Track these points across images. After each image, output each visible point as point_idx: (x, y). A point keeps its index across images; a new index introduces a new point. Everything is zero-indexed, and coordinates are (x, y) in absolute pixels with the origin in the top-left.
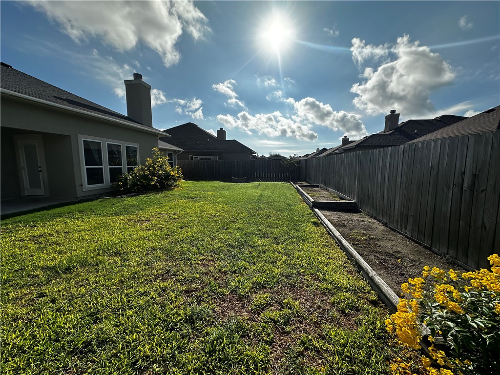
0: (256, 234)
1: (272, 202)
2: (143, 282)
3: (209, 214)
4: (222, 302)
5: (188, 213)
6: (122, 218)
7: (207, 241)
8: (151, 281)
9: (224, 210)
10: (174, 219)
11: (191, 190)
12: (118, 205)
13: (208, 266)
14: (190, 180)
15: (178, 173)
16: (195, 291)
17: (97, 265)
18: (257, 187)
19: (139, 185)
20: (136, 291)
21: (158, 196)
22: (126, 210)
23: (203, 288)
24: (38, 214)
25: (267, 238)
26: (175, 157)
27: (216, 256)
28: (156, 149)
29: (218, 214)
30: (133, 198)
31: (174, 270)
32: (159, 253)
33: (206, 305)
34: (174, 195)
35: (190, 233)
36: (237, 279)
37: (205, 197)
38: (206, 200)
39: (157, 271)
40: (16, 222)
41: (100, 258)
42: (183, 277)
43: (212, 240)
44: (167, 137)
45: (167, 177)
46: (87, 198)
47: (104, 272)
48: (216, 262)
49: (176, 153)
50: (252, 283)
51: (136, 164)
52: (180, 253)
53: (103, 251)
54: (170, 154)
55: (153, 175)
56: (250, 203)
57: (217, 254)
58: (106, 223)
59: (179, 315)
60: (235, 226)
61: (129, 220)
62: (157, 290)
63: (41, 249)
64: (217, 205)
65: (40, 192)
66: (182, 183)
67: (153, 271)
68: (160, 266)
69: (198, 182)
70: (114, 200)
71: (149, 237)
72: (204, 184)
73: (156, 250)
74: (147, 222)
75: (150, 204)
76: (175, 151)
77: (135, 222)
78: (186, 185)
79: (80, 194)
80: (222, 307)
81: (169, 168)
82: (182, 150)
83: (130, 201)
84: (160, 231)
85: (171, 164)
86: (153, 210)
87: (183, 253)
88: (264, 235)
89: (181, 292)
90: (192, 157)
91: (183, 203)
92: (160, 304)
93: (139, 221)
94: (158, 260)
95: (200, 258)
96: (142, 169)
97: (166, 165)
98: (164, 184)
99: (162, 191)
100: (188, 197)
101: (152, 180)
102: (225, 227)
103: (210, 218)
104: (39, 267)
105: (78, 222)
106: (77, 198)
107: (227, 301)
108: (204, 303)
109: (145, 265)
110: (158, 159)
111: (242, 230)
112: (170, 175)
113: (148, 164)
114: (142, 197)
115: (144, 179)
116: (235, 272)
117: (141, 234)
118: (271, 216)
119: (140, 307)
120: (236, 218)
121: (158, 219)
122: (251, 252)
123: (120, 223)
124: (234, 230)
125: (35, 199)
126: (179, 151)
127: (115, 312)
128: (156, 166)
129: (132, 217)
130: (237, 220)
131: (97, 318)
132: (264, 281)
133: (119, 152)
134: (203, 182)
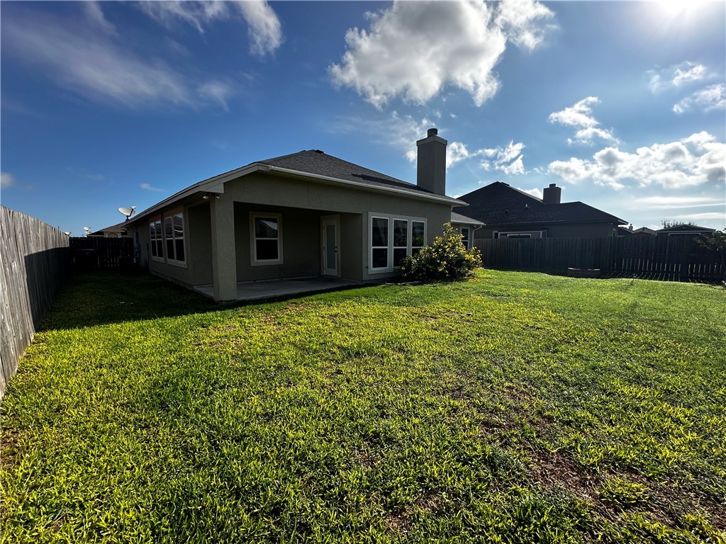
0: (619, 374)
1: (664, 321)
2: (429, 391)
3: (522, 323)
4: (543, 460)
5: (488, 317)
6: (405, 309)
7: (519, 362)
8: (439, 394)
9: (549, 321)
10: (468, 321)
11: (493, 284)
12: (401, 293)
13: (519, 399)
14: (491, 269)
15: (474, 257)
16: (497, 427)
17: (382, 357)
18: (626, 289)
19: (424, 271)
20: (422, 399)
21: (446, 288)
22: (409, 301)
23: (510, 427)
24: (333, 294)
25: (645, 386)
26: (472, 234)
27: (533, 388)
28: (449, 224)
29: (539, 325)
30: (416, 287)
31: (469, 389)
32: (449, 362)
33: (515, 452)
34: (467, 288)
35: (492, 345)
36: (573, 436)
37: (516, 296)
38: (517, 301)
39: (446, 383)
40: (318, 299)
41: (385, 351)
42: (480, 402)
43: (528, 363)
44: (463, 207)
45: (460, 262)
46: (371, 282)
47: (390, 367)
48: (533, 398)
49: (474, 228)
50: (605, 454)
51: (422, 245)
52: (477, 369)
53: (387, 342)
54: (465, 230)
55: (442, 258)
56: (606, 316)
57: (535, 387)
58: (389, 312)
59: (475, 449)
60: (572, 350)
61: (414, 314)
62: (446, 406)
63: (337, 329)
64: (537, 312)
65: (334, 272)
66: (480, 272)
67: (441, 382)
68: (450, 378)
69: (505, 272)
70: (397, 288)
71: (435, 338)
72: (514, 275)
73: (444, 356)
74: (433, 320)
75: (437, 296)
76: (472, 226)
77: (419, 317)
78: (485, 276)
79: (365, 277)
80: (542, 468)
81: (462, 251)
82: (483, 224)
83: (413, 290)
84: (448, 334)
85: (465, 244)
86: (440, 305)
87: (480, 370)
88: (638, 380)
89: (477, 420)
90: (496, 234)
91: (481, 301)
92: (449, 425)
93: (423, 316)
94: (447, 370)
95: (507, 384)
96: (429, 251)
97: (459, 246)
98: (455, 271)
99: (452, 281)
100: (488, 293)
101: (439, 265)
102: (552, 348)
103: (524, 329)
104: (336, 345)
105: (365, 308)
106: (362, 281)
107: (552, 463)
108: (512, 449)
109: (431, 371)
110: (450, 238)
111: (587, 360)
112: (463, 260)
113: (435, 244)
114: (427, 286)
115: (430, 264)
116: (569, 423)
117: (426, 332)
118: (658, 348)
119: (427, 419)
120: (574, 337)
121: (446, 317)
122: (604, 402)
123: (404, 316)
124: (569, 357)
125: (330, 279)
126: (478, 226)
127: (401, 412)
128: (447, 247)
129: (416, 310)
130: (577, 341)
131: (384, 413)
132: (633, 460)
133: (405, 230)
134: (513, 273)
